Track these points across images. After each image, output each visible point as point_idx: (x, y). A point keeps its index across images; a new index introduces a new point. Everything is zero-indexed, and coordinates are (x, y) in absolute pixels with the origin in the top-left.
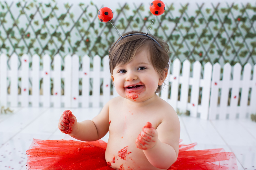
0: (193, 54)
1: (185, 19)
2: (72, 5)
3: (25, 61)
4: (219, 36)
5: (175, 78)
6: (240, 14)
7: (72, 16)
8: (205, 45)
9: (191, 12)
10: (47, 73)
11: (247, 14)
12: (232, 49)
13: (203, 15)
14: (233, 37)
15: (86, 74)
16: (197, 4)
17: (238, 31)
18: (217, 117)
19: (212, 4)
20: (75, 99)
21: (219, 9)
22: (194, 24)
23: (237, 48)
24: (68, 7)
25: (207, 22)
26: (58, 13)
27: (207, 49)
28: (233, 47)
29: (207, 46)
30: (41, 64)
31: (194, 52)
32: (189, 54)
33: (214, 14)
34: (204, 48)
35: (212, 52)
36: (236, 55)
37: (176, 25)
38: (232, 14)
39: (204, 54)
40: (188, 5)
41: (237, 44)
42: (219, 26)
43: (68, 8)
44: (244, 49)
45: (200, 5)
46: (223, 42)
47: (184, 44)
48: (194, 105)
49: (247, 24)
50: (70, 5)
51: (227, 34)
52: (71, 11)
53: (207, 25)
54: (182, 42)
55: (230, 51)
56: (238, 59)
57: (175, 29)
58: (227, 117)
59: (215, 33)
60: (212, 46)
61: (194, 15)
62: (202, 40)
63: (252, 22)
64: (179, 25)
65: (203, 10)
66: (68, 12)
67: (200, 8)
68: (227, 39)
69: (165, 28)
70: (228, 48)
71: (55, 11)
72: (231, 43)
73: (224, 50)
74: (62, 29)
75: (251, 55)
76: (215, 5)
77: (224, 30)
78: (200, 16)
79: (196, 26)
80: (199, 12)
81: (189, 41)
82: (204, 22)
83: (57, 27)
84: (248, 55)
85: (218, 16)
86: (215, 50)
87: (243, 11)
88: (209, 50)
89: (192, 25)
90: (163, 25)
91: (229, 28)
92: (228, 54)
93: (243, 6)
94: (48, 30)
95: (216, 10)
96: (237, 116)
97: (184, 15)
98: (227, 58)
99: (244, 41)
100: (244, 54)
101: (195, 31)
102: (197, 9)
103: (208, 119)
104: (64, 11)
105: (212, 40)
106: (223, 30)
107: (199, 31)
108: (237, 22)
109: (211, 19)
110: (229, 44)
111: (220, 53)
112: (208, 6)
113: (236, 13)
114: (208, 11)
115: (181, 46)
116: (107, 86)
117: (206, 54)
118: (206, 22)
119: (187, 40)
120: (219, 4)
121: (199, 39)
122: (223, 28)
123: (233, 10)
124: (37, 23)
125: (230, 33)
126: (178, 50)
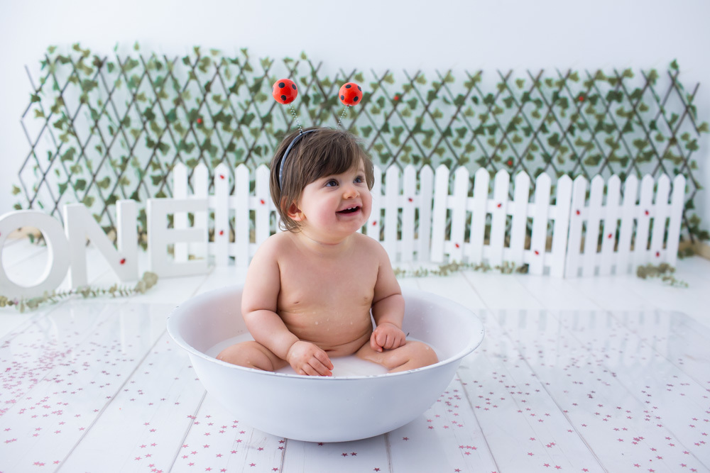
0: (493, 161)
1: (475, 100)
2: (273, 61)
3: (222, 177)
4: (543, 128)
5: (500, 206)
6: (585, 90)
7: (272, 83)
8: (515, 145)
9: (489, 85)
10: (263, 202)
11: (597, 89)
12: (570, 152)
13: (511, 92)
14: (571, 129)
16: (500, 73)
17: (580, 121)
18: (580, 273)
19: (529, 72)
21: (542, 80)
22: (493, 108)
23: (579, 150)
24: (267, 64)
25: (520, 103)
26: (250, 79)
27: (521, 153)
28: (573, 149)
29: (521, 148)
31: (496, 158)
32: (487, 161)
33: (532, 89)
34: (515, 151)
35: (530, 158)
36: (579, 162)
37: (459, 110)
38: (568, 90)
39: (516, 161)
40: (480, 73)
41: (579, 143)
42: (543, 111)
43: (267, 67)
44: (595, 152)
45: (504, 74)
46: (554, 141)
47: (475, 143)
48: (537, 253)
49: (599, 108)
50: (270, 60)
51: (560, 126)
52: (271, 74)
53: (520, 109)
54: (472, 140)
55: (566, 156)
56: (583, 169)
57: (455, 118)
58: (597, 272)
59: (536, 124)
60: (533, 147)
61: (495, 91)
62: (511, 135)
63: (607, 103)
64: (464, 109)
65: (512, 83)
66: (266, 75)
67: (505, 80)
68: (561, 135)
69: (436, 116)
70: (564, 150)
71: (246, 73)
72: (568, 141)
73: (554, 153)
74: (257, 108)
75: (607, 162)
76: (535, 74)
77: (554, 118)
78: (506, 94)
79: (499, 111)
80: (503, 87)
81: (484, 139)
82: (514, 105)
83: (248, 104)
84: (602, 161)
85: (542, 93)
86: (538, 155)
87: (590, 84)
88: (524, 155)
89: (490, 110)
90: (432, 109)
91: (563, 115)
92: (561, 161)
93: (589, 76)
94: (234, 111)
95: (537, 83)
96: (613, 271)
97: (474, 92)
98: (560, 168)
99: (593, 137)
100: (595, 160)
101: (497, 120)
102: (500, 81)
103: (564, 277)
104: (259, 72)
105: (532, 135)
106: (551, 118)
107: (505, 118)
108: (579, 104)
109: (526, 98)
110: (564, 143)
111: (548, 159)
112: (520, 74)
113: (576, 88)
114: (520, 83)
115: (469, 148)
116: (374, 223)
117: (520, 162)
118: (517, 104)
119: (480, 137)
120: (542, 71)
121: (505, 135)
122: (551, 115)
123: (569, 82)
124: (217, 99)
125: (566, 122)
126: (462, 155)
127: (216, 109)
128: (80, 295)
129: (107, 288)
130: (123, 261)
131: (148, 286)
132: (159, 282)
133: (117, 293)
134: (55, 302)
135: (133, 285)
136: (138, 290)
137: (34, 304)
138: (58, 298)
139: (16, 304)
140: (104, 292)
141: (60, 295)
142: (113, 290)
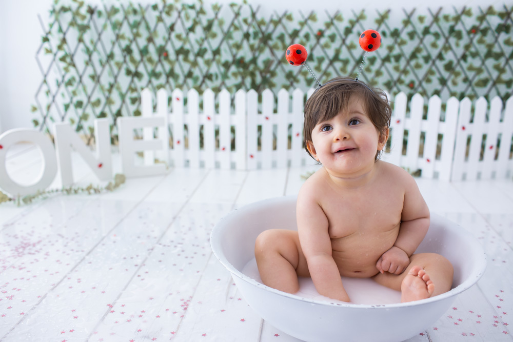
0: (398, 84)
1: (384, 34)
2: (221, 6)
3: (178, 99)
4: (440, 57)
5: (398, 122)
6: (477, 23)
7: (221, 23)
8: (417, 71)
9: (395, 22)
10: (209, 118)
11: (488, 23)
12: (462, 76)
13: (414, 27)
14: (464, 57)
15: (267, 118)
16: (405, 11)
17: (473, 50)
18: (464, 177)
19: (429, 10)
20: (252, 156)
21: (441, 16)
22: (399, 40)
23: (470, 75)
24: (217, 8)
25: (421, 36)
26: (204, 20)
27: (421, 77)
28: (465, 73)
29: (421, 73)
30: (201, 106)
31: (400, 81)
32: (392, 84)
33: (432, 24)
34: (416, 75)
35: (429, 81)
36: (470, 85)
38: (463, 24)
39: (417, 83)
40: (388, 11)
41: (471, 68)
42: (441, 43)
43: (217, 10)
44: (484, 76)
45: (409, 11)
46: (449, 67)
47: (383, 70)
48: (428, 161)
49: (489, 39)
50: (219, 5)
51: (455, 54)
52: (220, 16)
53: (421, 41)
54: (381, 67)
55: (459, 80)
56: (473, 90)
59: (434, 53)
60: (431, 72)
61: (400, 26)
62: (413, 63)
63: (496, 34)
65: (414, 19)
66: (216, 17)
67: (409, 16)
68: (455, 62)
69: (351, 47)
70: (457, 74)
71: (201, 16)
72: (462, 67)
73: (449, 77)
74: (209, 43)
75: (494, 84)
76: (434, 11)
77: (450, 48)
78: (409, 29)
79: (403, 43)
80: (407, 22)
81: (390, 66)
82: (416, 38)
83: (203, 40)
84: (490, 84)
85: (440, 27)
86: (435, 79)
87: (482, 18)
88: (423, 79)
89: (396, 42)
90: (348, 42)
91: (457, 45)
92: (455, 83)
93: (482, 12)
94: (192, 46)
95: (436, 19)
96: (494, 175)
97: (383, 28)
98: (453, 89)
99: (483, 63)
100: (484, 83)
101: (401, 50)
102: (404, 17)
103: (450, 180)
104: (210, 14)
105: (430, 62)
106: (447, 48)
107: (408, 49)
108: (472, 35)
109: (426, 31)
110: (458, 69)
111: (443, 82)
112: (422, 11)
113: (469, 22)
114: (421, 19)
115: (378, 73)
116: (298, 135)
117: (420, 84)
118: (419, 37)
119: (387, 64)
120: (441, 9)
121: (408, 62)
122: (447, 45)
123: (464, 18)
124: (178, 37)
125: (460, 51)
126: (373, 79)
127: (178, 44)
128: (65, 192)
129: (85, 187)
130: (100, 166)
131: (117, 186)
132: (127, 181)
133: (92, 191)
134: (45, 198)
135: (104, 184)
136: (109, 188)
137: (28, 200)
138: (48, 195)
139: (14, 200)
140: (83, 190)
141: (49, 192)
142: (89, 188)
